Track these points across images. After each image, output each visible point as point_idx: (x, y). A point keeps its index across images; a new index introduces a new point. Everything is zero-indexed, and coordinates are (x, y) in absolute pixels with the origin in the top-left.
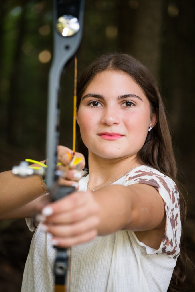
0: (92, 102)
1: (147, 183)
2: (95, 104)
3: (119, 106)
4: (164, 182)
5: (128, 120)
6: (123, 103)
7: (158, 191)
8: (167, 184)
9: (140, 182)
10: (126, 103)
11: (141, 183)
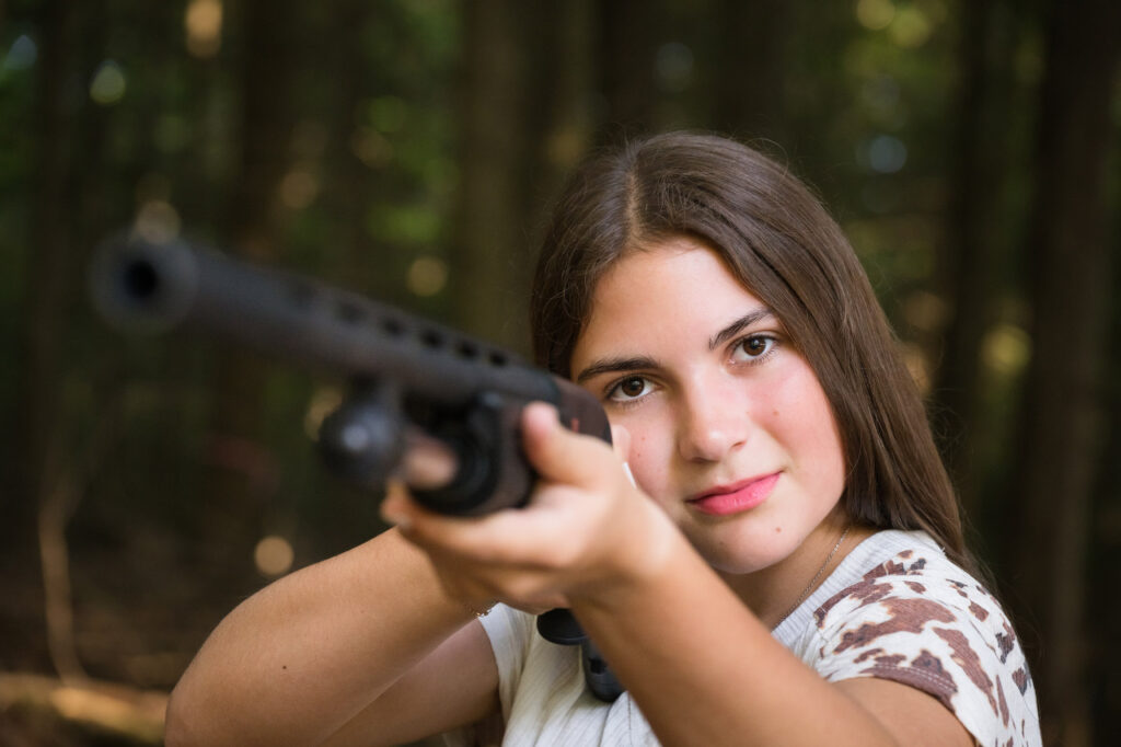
0: (618, 384)
1: (906, 678)
2: (632, 387)
3: (723, 370)
4: (969, 649)
5: (776, 413)
6: (735, 349)
7: (951, 711)
8: (977, 658)
9: (877, 673)
10: (744, 346)
11: (882, 675)
